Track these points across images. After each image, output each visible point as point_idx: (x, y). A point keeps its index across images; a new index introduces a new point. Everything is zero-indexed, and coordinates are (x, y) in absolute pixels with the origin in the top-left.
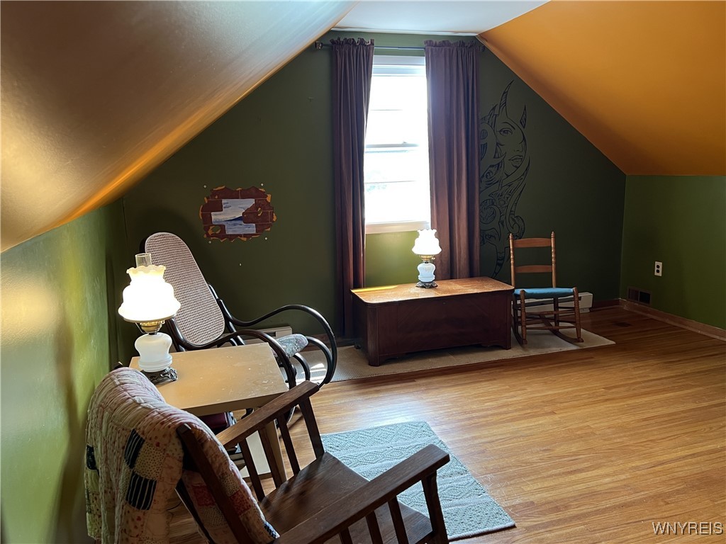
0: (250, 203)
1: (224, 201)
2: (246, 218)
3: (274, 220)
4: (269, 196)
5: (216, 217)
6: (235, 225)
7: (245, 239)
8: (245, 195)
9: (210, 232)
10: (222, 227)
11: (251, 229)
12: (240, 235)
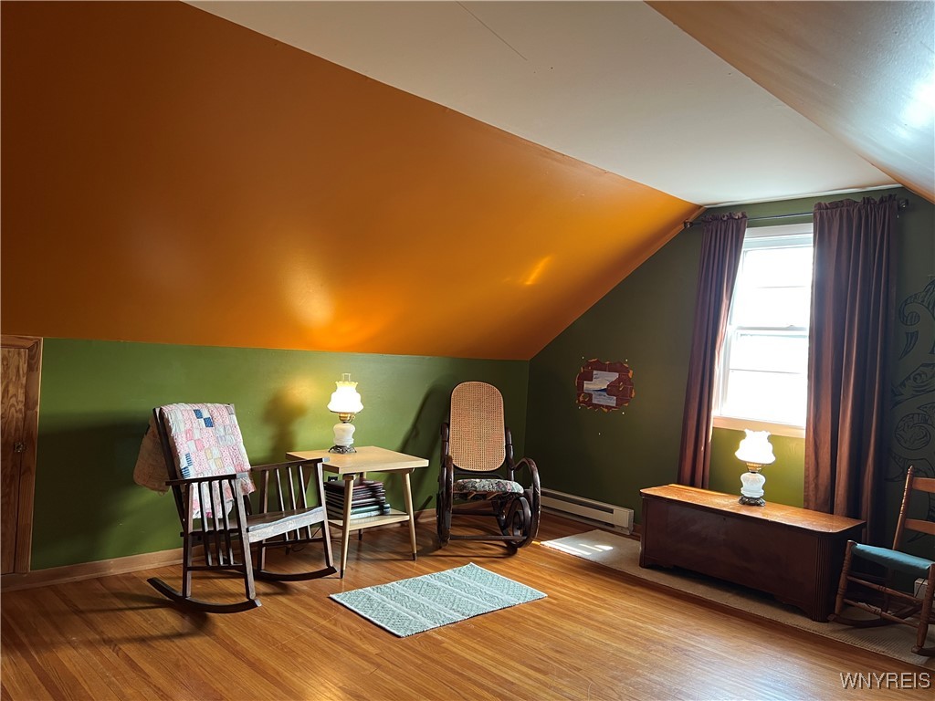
0: (614, 376)
1: (595, 372)
2: (609, 391)
3: (633, 396)
4: (631, 372)
5: (588, 386)
6: (600, 395)
7: (606, 410)
8: (611, 369)
9: (581, 399)
10: (590, 395)
11: (612, 402)
12: (603, 406)
